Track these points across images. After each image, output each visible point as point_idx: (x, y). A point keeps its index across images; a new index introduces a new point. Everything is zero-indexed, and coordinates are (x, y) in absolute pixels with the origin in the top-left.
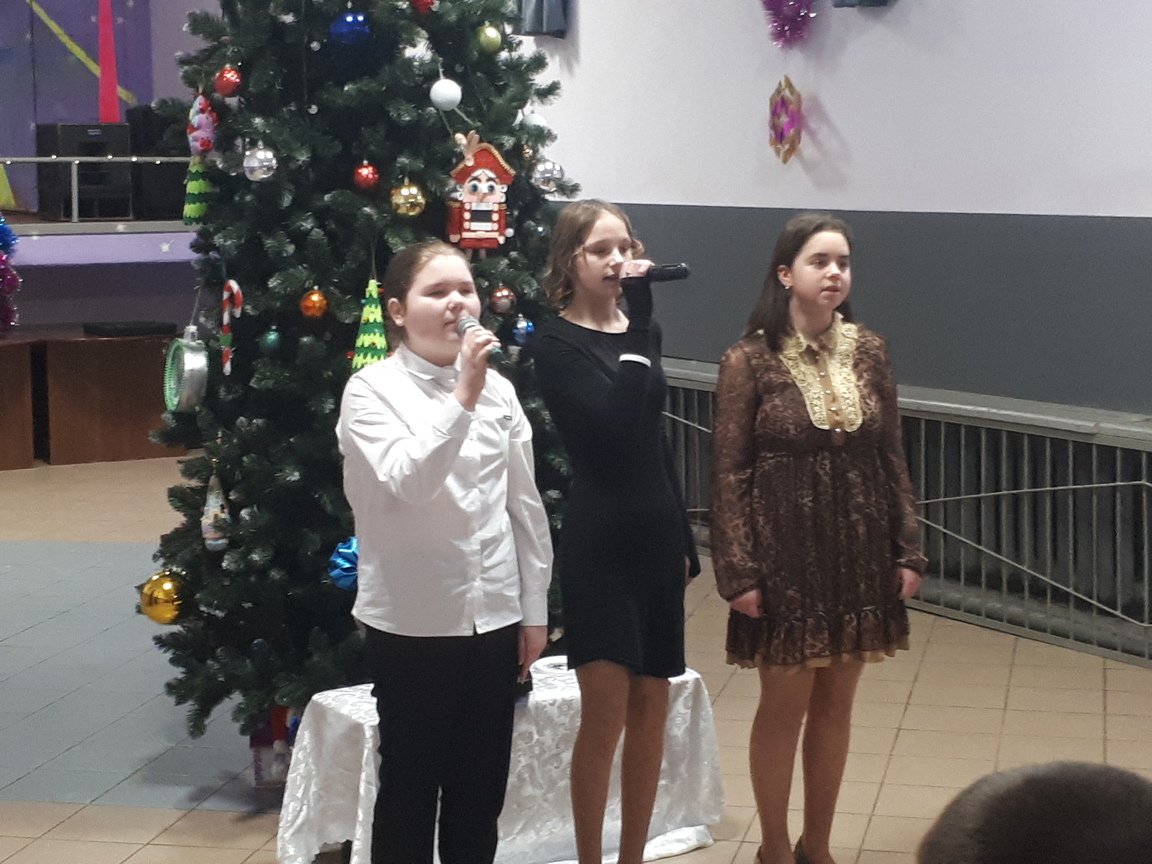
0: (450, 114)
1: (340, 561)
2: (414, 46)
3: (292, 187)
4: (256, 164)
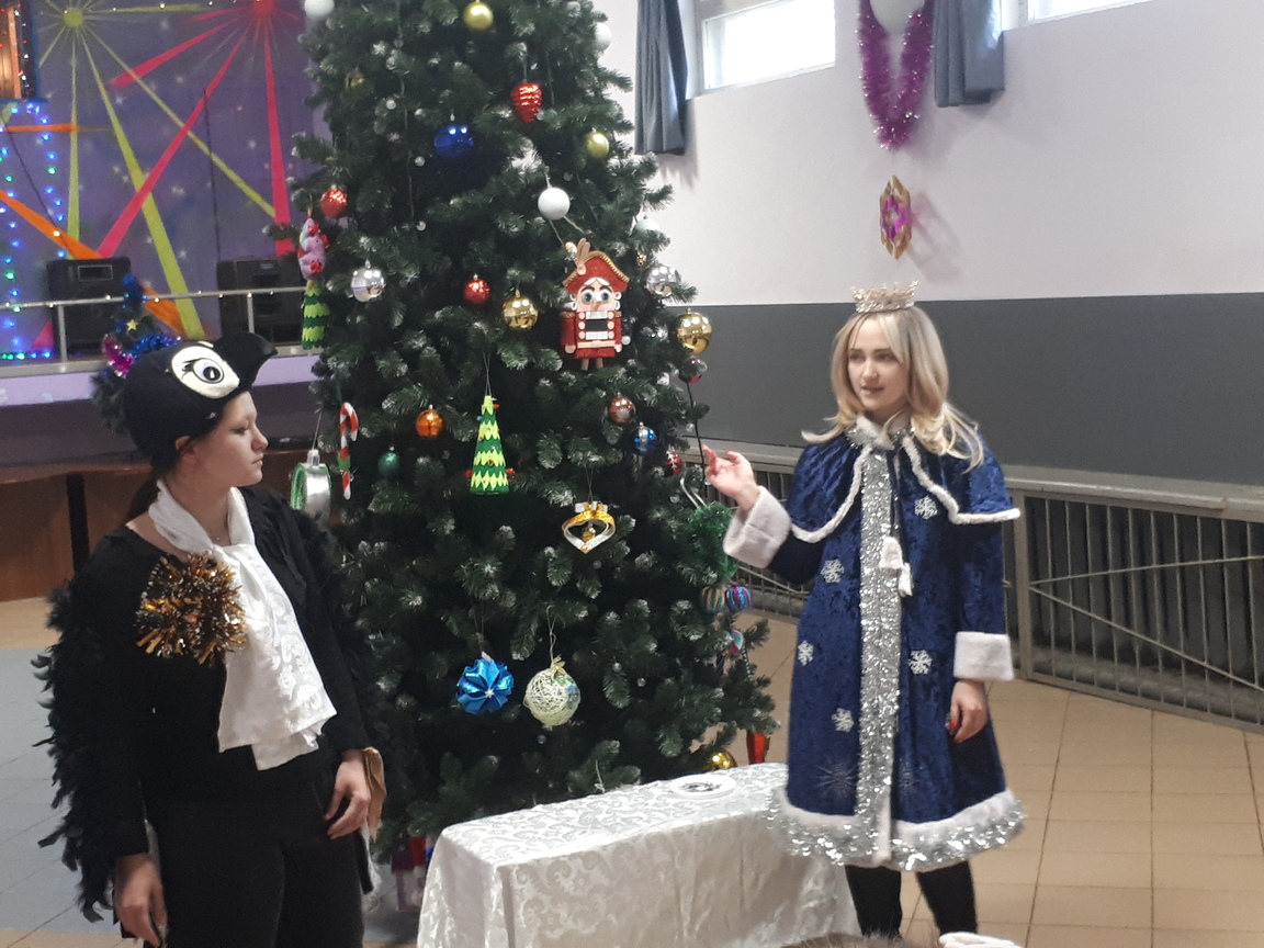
0: (560, 223)
1: (468, 687)
2: (521, 156)
3: (402, 305)
4: (364, 284)
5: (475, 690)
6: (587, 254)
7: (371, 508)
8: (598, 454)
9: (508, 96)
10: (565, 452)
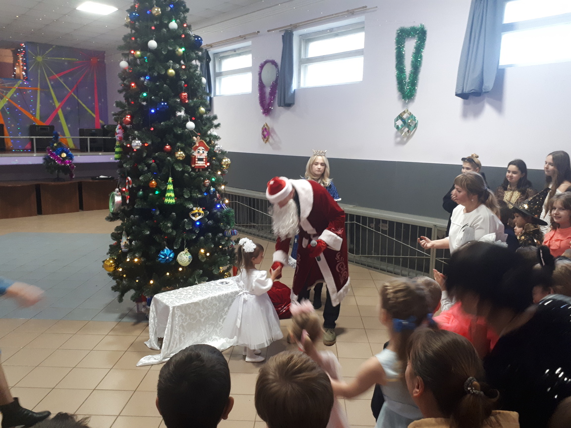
0: (192, 132)
1: (161, 256)
2: (180, 112)
3: (146, 151)
4: (136, 144)
5: (163, 257)
6: (199, 141)
7: (135, 206)
8: (200, 195)
9: (178, 95)
10: (191, 193)
